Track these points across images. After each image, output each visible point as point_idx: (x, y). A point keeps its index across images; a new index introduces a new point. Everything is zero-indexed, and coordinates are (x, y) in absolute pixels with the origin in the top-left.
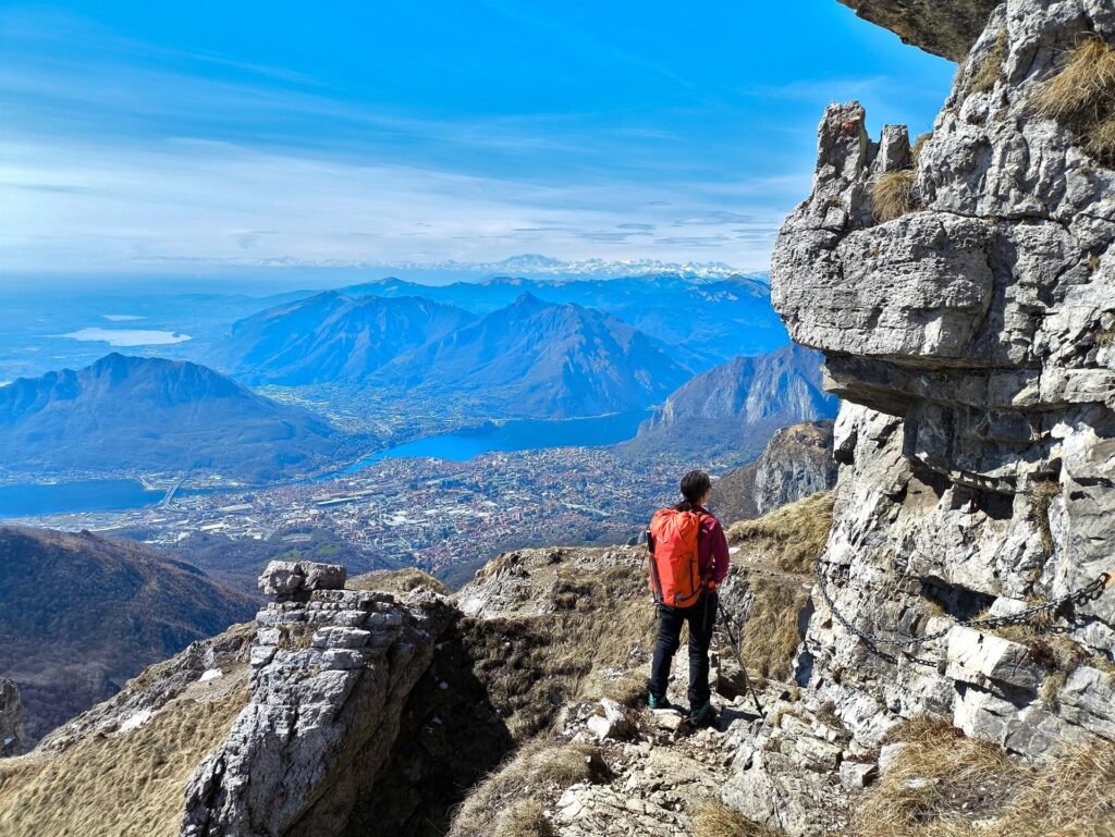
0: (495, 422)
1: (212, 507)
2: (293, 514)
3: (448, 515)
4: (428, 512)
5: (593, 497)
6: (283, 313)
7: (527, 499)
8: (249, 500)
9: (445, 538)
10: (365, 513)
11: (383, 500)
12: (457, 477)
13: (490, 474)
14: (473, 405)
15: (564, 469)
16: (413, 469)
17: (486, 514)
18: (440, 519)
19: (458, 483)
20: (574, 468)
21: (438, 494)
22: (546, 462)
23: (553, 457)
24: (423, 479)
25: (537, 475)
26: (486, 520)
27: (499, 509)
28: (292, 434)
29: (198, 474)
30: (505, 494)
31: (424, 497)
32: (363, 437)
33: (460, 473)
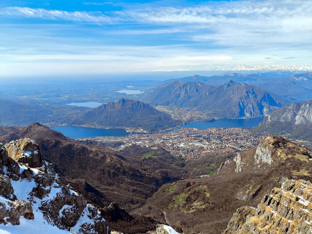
0: (216, 118)
1: (139, 138)
2: (157, 141)
3: (195, 145)
4: (190, 144)
5: (238, 144)
6: (164, 86)
7: (218, 143)
8: (148, 136)
9: (192, 152)
10: (174, 142)
11: (179, 139)
12: (200, 134)
13: (210, 134)
14: (210, 113)
15: (232, 134)
16: (189, 131)
17: (205, 146)
18: (192, 146)
19: (200, 136)
20: (235, 134)
21: (194, 139)
22: (227, 132)
23: (230, 130)
24: (191, 134)
25: (224, 136)
26: (205, 148)
27: (209, 145)
28: (160, 120)
29: (138, 129)
30: (212, 141)
31: (190, 139)
32: (178, 121)
33: (201, 133)
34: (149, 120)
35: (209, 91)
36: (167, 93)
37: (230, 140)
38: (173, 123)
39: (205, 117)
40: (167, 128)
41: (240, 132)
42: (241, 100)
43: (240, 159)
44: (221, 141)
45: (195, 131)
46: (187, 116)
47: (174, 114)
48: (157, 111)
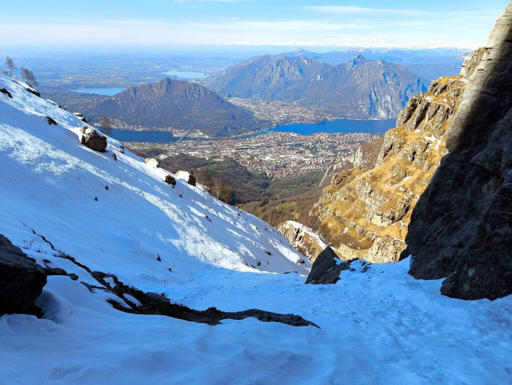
0: (329, 119)
1: (195, 145)
2: (225, 151)
3: (290, 158)
4: (281, 156)
6: (244, 64)
7: (330, 155)
8: (210, 144)
9: (284, 168)
10: (254, 153)
11: (264, 149)
12: (301, 142)
13: (317, 142)
14: (321, 111)
15: (354, 143)
16: (282, 137)
17: (307, 159)
18: (286, 160)
19: (300, 145)
20: (359, 142)
21: (289, 149)
22: (346, 139)
23: (351, 137)
24: (285, 142)
25: (339, 144)
26: (306, 162)
27: (314, 158)
28: (234, 118)
29: (194, 132)
30: (320, 152)
31: (282, 149)
32: (265, 121)
33: (303, 140)
34: (214, 117)
35: (321, 73)
36: (249, 75)
37: (350, 151)
38: (256, 123)
39: (310, 116)
40: (245, 131)
41: (368, 140)
42: (373, 88)
43: (362, 155)
44: (334, 152)
45: (292, 137)
46: (280, 115)
47: (258, 111)
48: (229, 104)
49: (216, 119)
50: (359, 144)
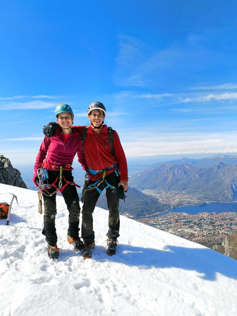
0: (207, 202)
3: (184, 231)
4: (179, 230)
5: (233, 230)
6: (151, 170)
7: (211, 228)
10: (161, 228)
11: (167, 225)
12: (190, 220)
13: (201, 219)
14: (201, 197)
15: (226, 219)
16: (178, 216)
17: (196, 232)
18: (182, 232)
19: (190, 222)
20: (229, 219)
21: (183, 225)
22: (220, 217)
23: (223, 215)
24: (180, 219)
25: (216, 221)
26: (195, 234)
27: (200, 231)
28: (147, 204)
29: (124, 213)
30: (204, 226)
31: (179, 225)
32: (166, 205)
33: (192, 218)
34: (135, 204)
35: (198, 173)
36: (154, 176)
37: (224, 226)
38: (160, 207)
39: (195, 200)
40: (154, 212)
41: (235, 217)
42: (233, 183)
43: (228, 242)
44: (214, 227)
45: (184, 216)
46: (175, 200)
47: (161, 198)
48: (144, 195)
49: (136, 205)
50: (229, 220)
